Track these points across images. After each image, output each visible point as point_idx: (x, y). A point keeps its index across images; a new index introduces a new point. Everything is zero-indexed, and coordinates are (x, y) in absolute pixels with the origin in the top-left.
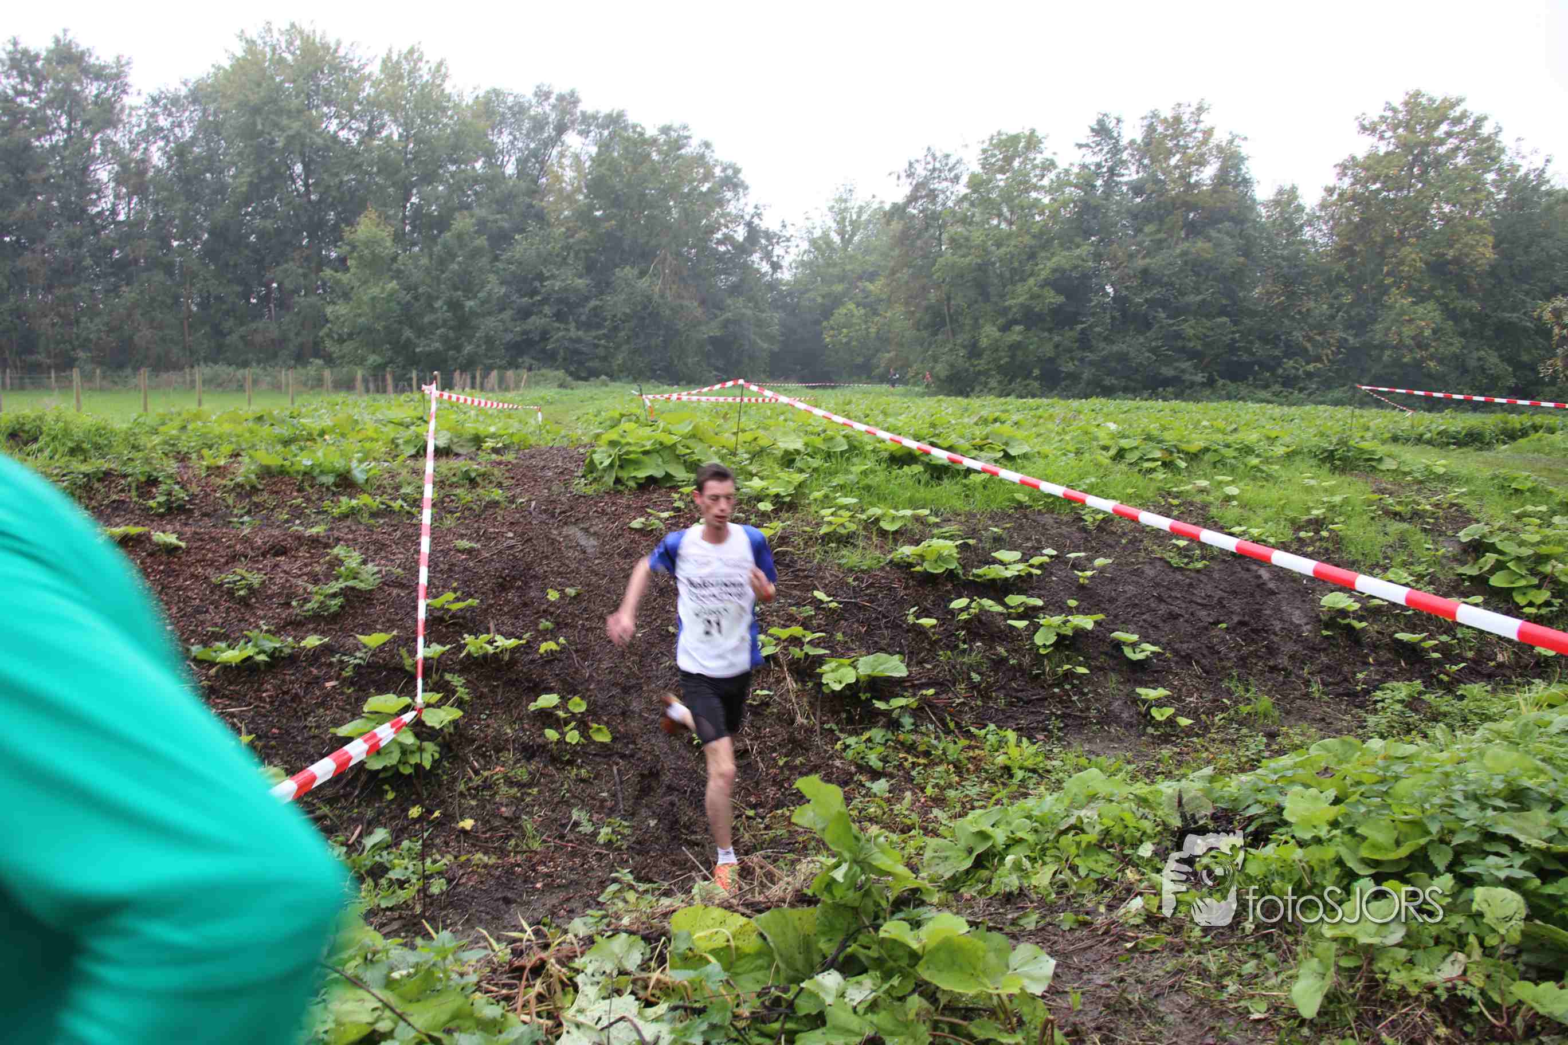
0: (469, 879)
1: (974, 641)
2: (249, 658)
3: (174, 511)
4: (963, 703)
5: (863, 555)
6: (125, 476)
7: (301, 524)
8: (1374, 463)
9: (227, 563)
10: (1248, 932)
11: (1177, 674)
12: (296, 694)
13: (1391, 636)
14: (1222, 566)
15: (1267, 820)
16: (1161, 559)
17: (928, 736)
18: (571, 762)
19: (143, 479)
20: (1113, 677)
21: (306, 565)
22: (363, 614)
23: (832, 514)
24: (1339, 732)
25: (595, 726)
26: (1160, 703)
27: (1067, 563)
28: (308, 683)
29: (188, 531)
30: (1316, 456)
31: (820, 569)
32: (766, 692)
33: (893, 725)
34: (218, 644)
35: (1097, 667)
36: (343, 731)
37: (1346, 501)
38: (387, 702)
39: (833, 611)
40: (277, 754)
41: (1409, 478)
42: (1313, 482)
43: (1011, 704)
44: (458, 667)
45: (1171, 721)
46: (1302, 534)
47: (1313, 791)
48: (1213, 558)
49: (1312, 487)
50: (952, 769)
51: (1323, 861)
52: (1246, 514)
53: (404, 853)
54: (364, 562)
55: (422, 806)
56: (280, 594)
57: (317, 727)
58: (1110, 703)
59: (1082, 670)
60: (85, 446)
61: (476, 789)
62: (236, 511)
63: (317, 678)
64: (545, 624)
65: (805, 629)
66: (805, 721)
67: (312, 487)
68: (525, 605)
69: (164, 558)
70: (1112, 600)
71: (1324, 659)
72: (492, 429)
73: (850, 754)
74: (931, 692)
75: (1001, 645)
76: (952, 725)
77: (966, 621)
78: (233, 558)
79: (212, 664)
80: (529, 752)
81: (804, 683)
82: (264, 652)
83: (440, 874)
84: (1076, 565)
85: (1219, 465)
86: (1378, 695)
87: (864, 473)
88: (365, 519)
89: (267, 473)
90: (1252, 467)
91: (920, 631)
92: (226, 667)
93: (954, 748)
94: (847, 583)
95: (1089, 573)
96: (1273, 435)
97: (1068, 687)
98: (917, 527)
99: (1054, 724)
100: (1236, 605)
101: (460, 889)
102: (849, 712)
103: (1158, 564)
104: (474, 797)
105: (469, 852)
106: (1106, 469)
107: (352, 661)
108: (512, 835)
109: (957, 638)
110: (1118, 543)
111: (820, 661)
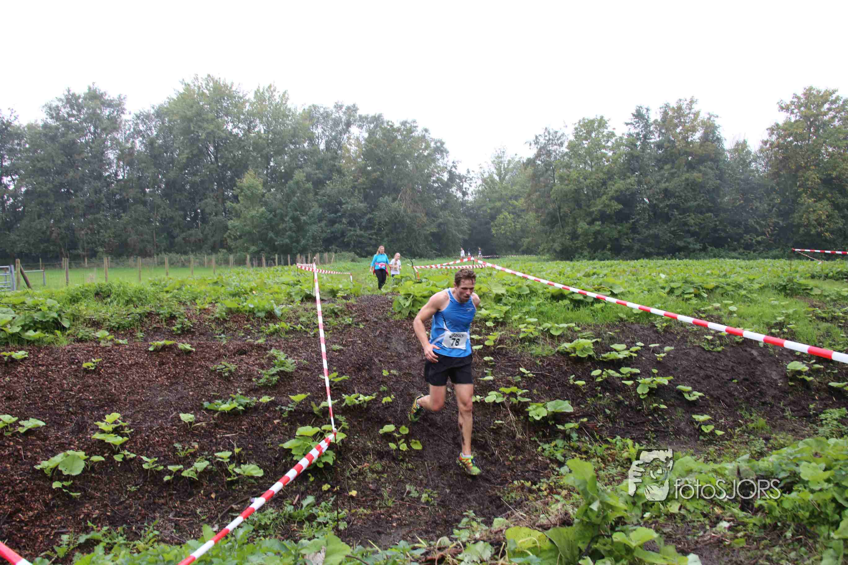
0: (358, 522)
1: (604, 393)
2: (235, 408)
3: (185, 332)
4: (602, 426)
5: (543, 349)
6: (158, 314)
7: (251, 338)
8: (808, 291)
9: (216, 359)
10: (788, 538)
11: (713, 407)
12: (260, 427)
13: (827, 384)
14: (732, 349)
15: (788, 480)
16: (699, 346)
17: (586, 443)
18: (402, 460)
19: (168, 316)
20: (680, 410)
21: (256, 360)
22: (289, 385)
23: (526, 327)
24: (804, 437)
25: (413, 440)
26: (706, 423)
27: (649, 349)
28: (265, 421)
29: (195, 342)
30: (776, 288)
31: (521, 357)
32: (500, 422)
33: (567, 437)
34: (217, 401)
35: (670, 405)
36: (286, 445)
37: (795, 312)
38: (307, 430)
39: (530, 378)
40: (253, 458)
41: (828, 299)
42: (776, 303)
43: (626, 425)
44: (340, 411)
45: (712, 433)
46: (773, 331)
47: (814, 464)
48: (726, 345)
49: (776, 305)
50: (600, 460)
51: (825, 500)
52: (742, 321)
53: (323, 509)
54: (287, 358)
55: (329, 484)
56: (245, 375)
57: (272, 444)
58: (679, 424)
59: (663, 406)
60: (134, 299)
61: (355, 475)
62: (217, 332)
63: (269, 418)
64: (383, 388)
65: (518, 388)
66: (521, 437)
67: (254, 318)
68: (371, 378)
69: (185, 357)
70: (675, 369)
71: (790, 397)
72: (341, 286)
73: (546, 453)
74: (585, 420)
75: (619, 394)
76: (598, 437)
77: (600, 382)
78: (220, 356)
79: (216, 411)
80: (381, 455)
81: (518, 416)
82: (242, 405)
83: (343, 519)
84: (655, 351)
85: (725, 295)
86: (823, 416)
87: (539, 305)
88: (283, 335)
89: (230, 311)
90: (743, 295)
91: (576, 388)
92: (223, 413)
93: (599, 449)
94: (536, 364)
95: (663, 355)
96: (752, 278)
97: (656, 415)
98: (569, 333)
99: (650, 435)
100: (741, 370)
101: (354, 527)
102: (543, 431)
103: (697, 349)
104: (355, 479)
105: (355, 508)
106: (665, 299)
107: (287, 409)
108: (377, 499)
109: (596, 391)
110: (676, 338)
111: (526, 404)
